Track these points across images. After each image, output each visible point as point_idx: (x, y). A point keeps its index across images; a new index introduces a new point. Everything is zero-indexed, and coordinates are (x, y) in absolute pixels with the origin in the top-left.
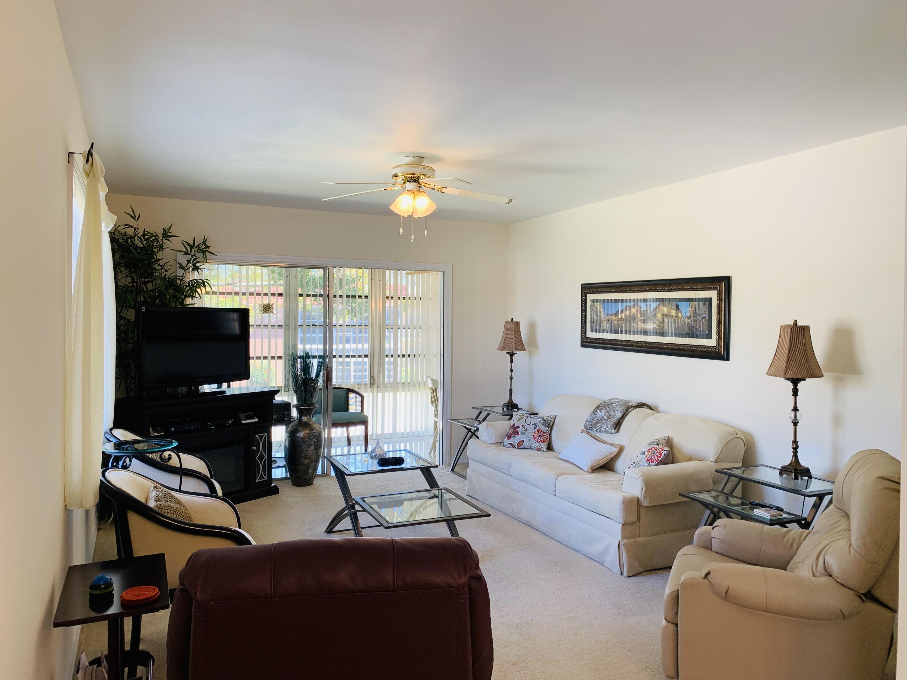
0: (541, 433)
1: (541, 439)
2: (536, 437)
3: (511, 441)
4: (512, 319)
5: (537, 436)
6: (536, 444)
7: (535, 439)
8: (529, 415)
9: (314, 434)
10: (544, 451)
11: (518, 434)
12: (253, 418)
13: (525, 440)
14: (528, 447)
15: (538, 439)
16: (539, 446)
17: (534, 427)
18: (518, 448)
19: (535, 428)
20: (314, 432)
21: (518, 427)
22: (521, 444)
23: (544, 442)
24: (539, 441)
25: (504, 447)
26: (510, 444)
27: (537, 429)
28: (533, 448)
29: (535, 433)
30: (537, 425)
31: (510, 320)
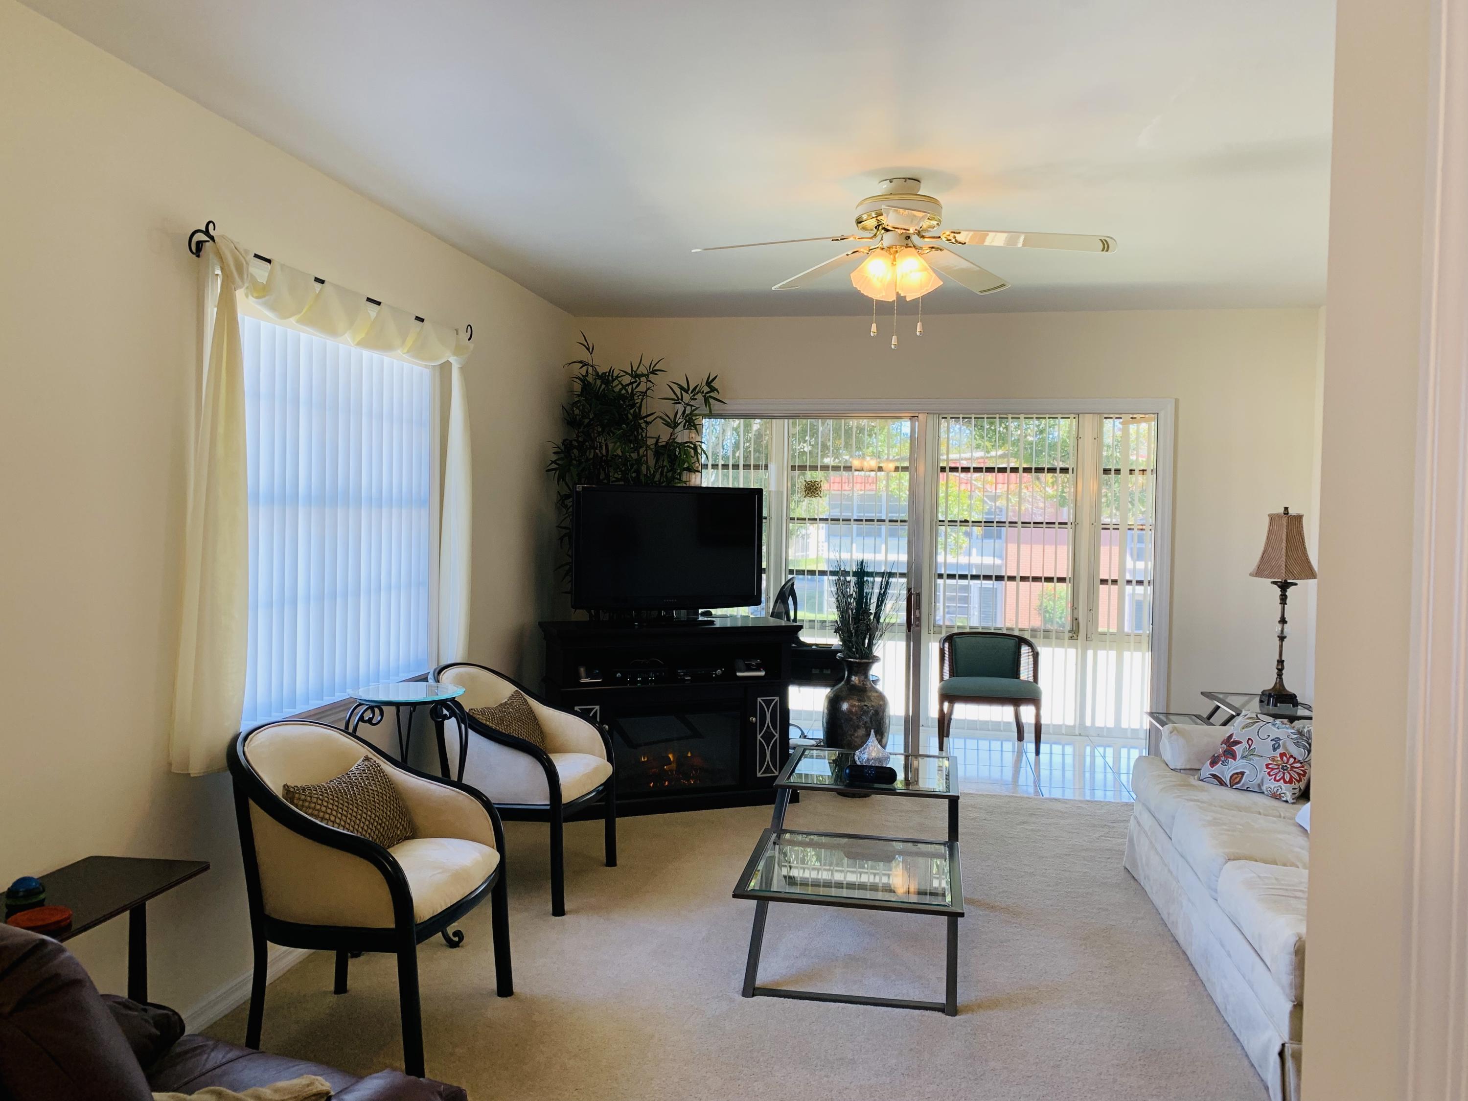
0: (1288, 760)
1: (1284, 774)
2: (1273, 769)
3: (1215, 770)
4: (1286, 509)
5: (1276, 767)
6: (1270, 785)
7: (1269, 773)
8: (1271, 719)
9: (865, 707)
10: (1287, 802)
11: (1234, 758)
12: (758, 670)
13: (1247, 772)
14: (1253, 788)
15: (1276, 774)
16: (1276, 789)
17: (1273, 746)
18: (1232, 786)
19: (1275, 749)
20: (866, 705)
21: (1237, 743)
22: (1238, 779)
23: (1290, 782)
24: (1278, 778)
25: (1202, 780)
26: (1214, 776)
27: (1281, 750)
28: (1266, 793)
29: (1273, 759)
30: (1281, 742)
31: (1282, 511)
